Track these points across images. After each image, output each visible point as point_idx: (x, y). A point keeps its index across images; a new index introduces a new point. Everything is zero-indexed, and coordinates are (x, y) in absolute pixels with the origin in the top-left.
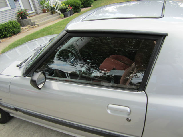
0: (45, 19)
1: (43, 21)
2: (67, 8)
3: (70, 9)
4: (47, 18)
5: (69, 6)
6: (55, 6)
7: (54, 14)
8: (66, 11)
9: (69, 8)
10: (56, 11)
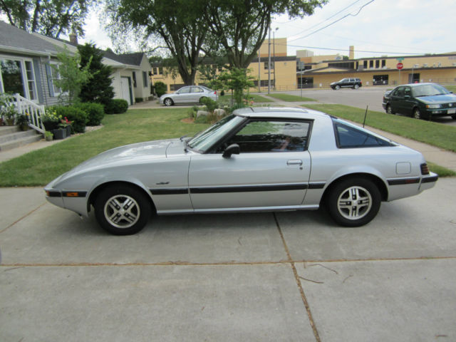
0: (9, 139)
1: (5, 141)
2: (60, 122)
3: (65, 123)
4: (15, 136)
5: (63, 118)
6: (29, 114)
7: (26, 130)
8: (58, 127)
9: (63, 121)
10: (31, 125)
